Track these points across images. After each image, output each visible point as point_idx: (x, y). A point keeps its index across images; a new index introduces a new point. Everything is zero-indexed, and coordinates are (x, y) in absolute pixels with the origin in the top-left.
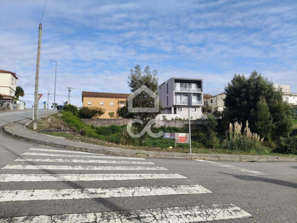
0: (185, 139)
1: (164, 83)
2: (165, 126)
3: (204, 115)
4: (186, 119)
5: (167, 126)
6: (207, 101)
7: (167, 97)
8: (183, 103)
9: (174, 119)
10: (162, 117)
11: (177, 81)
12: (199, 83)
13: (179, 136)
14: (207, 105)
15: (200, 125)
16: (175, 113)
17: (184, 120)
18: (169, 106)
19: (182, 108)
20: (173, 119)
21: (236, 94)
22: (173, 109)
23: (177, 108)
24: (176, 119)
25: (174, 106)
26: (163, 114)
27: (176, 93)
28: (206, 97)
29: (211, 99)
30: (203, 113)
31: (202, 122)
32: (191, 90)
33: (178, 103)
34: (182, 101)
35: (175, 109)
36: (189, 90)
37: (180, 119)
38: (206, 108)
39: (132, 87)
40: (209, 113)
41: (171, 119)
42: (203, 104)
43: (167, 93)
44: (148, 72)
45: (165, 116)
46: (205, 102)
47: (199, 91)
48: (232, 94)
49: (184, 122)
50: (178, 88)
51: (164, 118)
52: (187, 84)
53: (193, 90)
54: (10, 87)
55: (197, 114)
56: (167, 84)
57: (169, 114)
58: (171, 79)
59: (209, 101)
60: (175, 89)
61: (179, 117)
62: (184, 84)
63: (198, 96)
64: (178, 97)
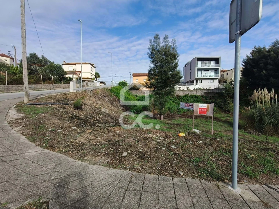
0: (205, 110)
1: (189, 63)
2: (188, 94)
3: (221, 85)
4: (205, 89)
5: (189, 95)
6: (223, 74)
7: (191, 73)
8: (203, 77)
9: (196, 89)
10: (186, 88)
11: (199, 60)
12: (217, 60)
13: (199, 107)
14: (223, 77)
15: (217, 93)
16: (196, 84)
17: (204, 89)
18: (192, 80)
19: (202, 81)
20: (194, 89)
21: (254, 64)
22: (195, 81)
23: (198, 81)
24: (197, 89)
25: (195, 79)
26: (187, 85)
27: (197, 69)
28: (223, 71)
29: (227, 72)
30: (219, 83)
31: (219, 90)
32: (210, 66)
33: (199, 77)
34: (203, 75)
35: (197, 82)
36: (209, 66)
37: (200, 89)
38: (222, 80)
39: (152, 58)
40: (225, 84)
41: (193, 89)
42: (220, 77)
43: (191, 70)
44: (167, 41)
45: (189, 87)
46: (221, 75)
47: (217, 67)
48: (251, 65)
49: (204, 91)
50: (199, 65)
51: (188, 89)
52: (207, 61)
53: (212, 66)
54: (90, 73)
55: (215, 85)
56: (191, 63)
57: (191, 86)
58: (194, 59)
59: (225, 74)
60: (197, 66)
61: (199, 87)
62: (204, 61)
63: (215, 70)
64: (199, 72)
